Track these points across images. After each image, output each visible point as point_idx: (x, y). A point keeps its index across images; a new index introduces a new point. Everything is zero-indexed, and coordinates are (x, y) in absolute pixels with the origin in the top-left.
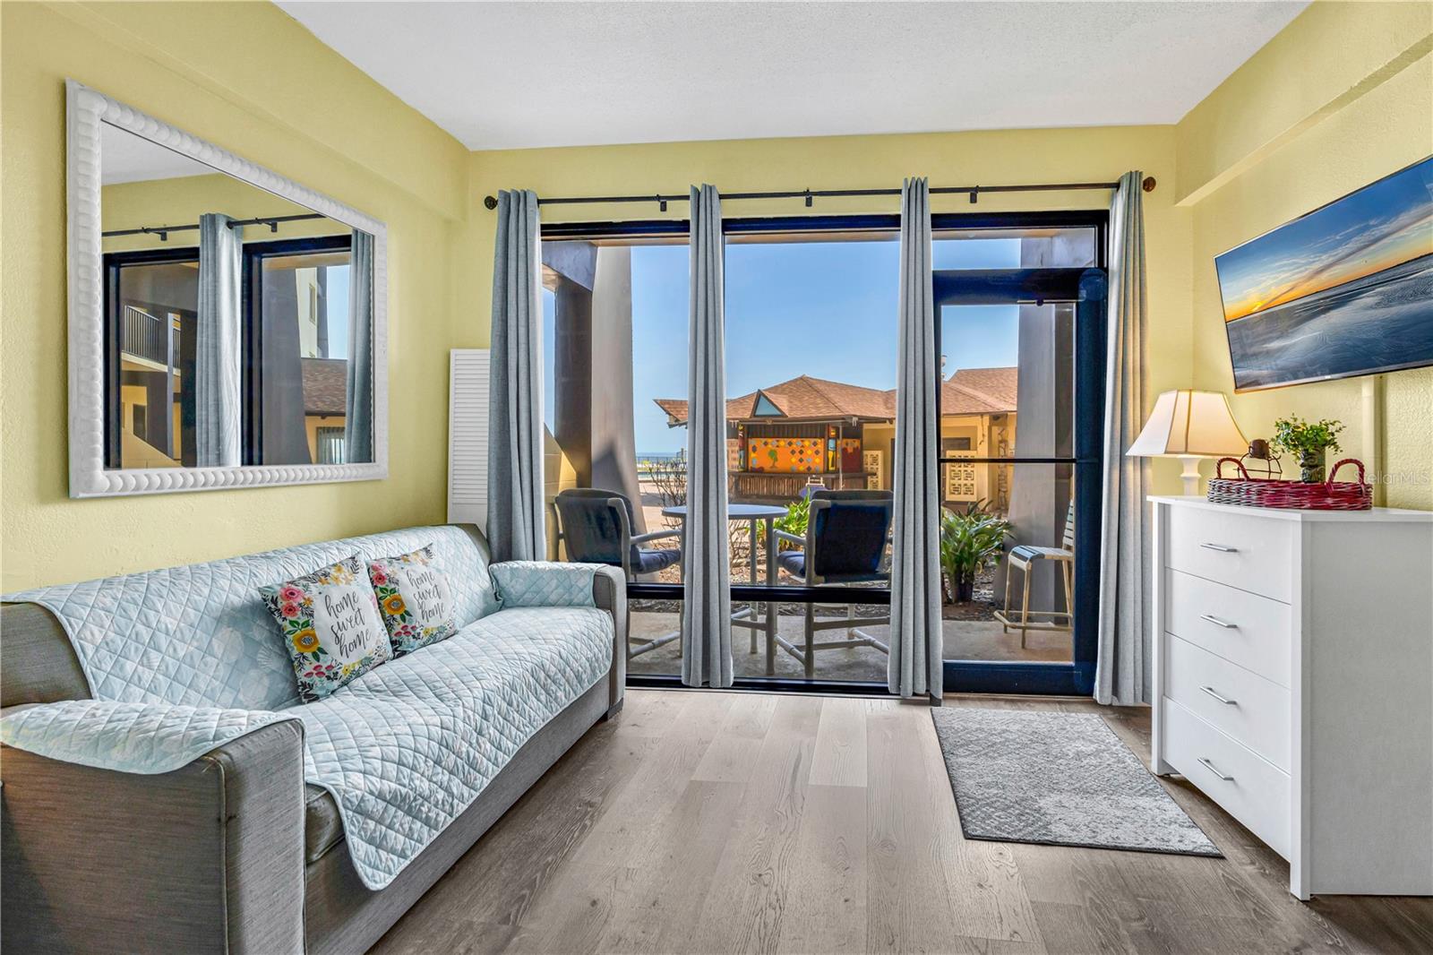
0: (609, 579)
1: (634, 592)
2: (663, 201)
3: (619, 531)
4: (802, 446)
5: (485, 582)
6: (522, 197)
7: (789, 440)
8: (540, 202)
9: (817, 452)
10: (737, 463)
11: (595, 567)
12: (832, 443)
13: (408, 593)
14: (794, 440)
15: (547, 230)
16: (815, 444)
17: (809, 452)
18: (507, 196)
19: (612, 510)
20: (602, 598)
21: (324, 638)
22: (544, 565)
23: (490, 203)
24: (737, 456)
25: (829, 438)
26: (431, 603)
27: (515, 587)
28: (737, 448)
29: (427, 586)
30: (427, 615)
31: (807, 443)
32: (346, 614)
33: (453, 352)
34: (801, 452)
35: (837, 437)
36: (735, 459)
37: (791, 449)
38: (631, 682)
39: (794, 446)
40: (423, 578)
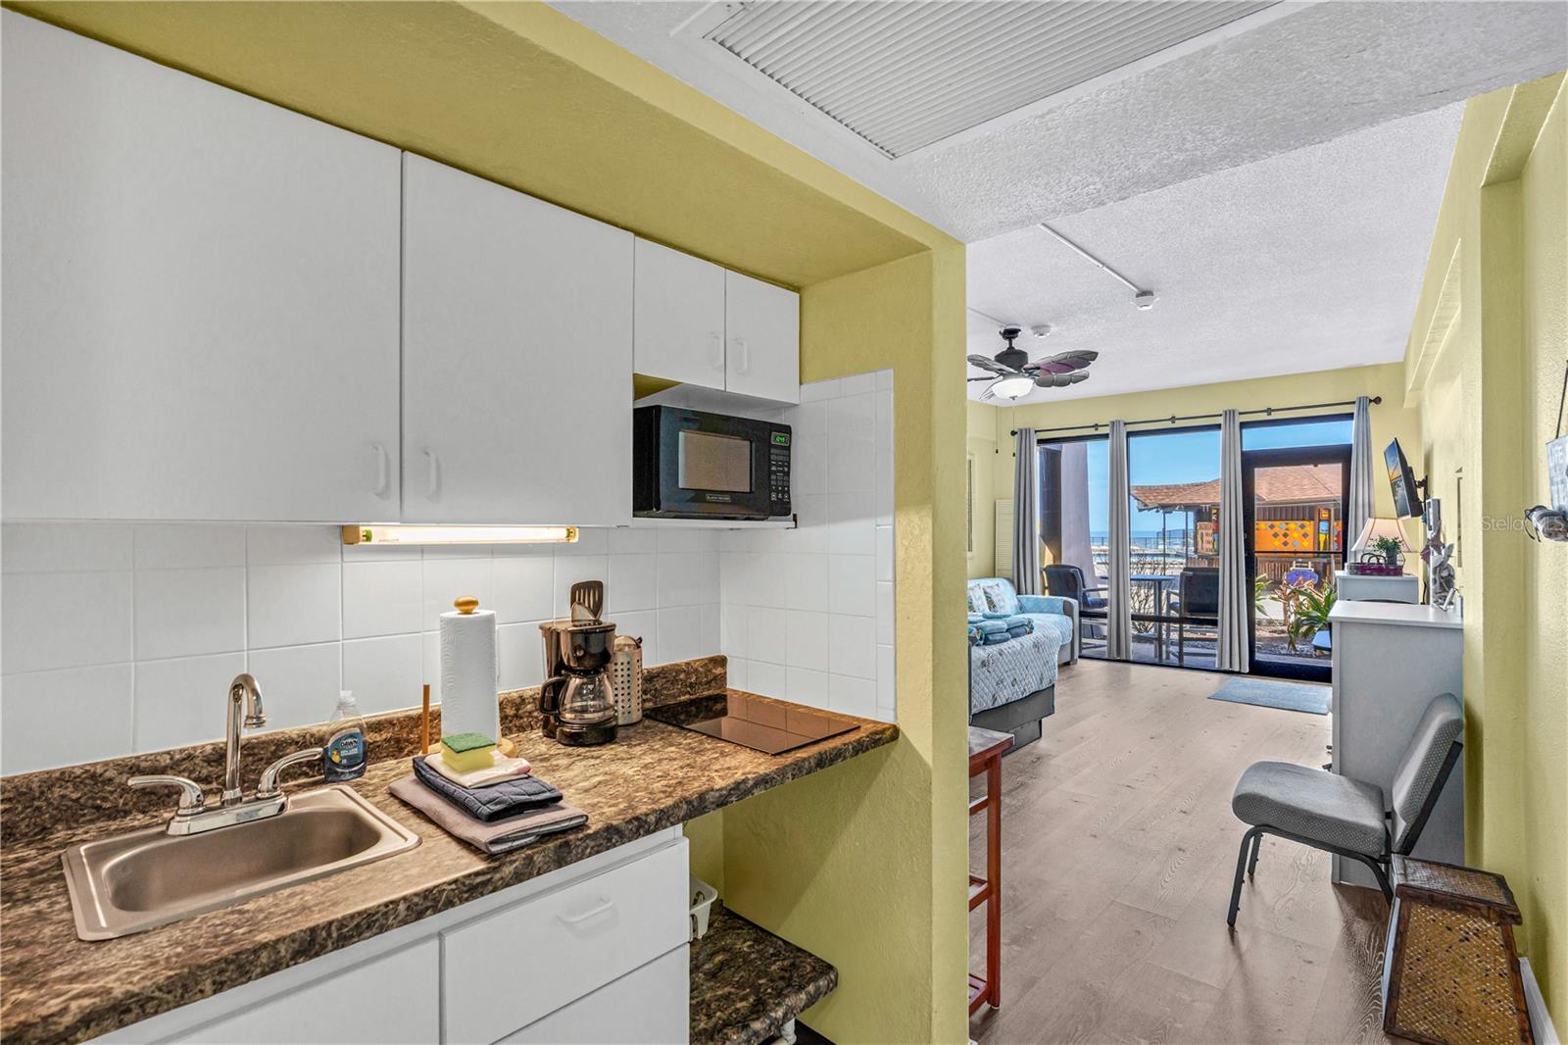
0: (1070, 603)
1: (1082, 614)
2: (1096, 426)
3: (1076, 586)
4: (1287, 529)
5: (1016, 603)
6: (1028, 431)
7: (1270, 523)
8: (1036, 432)
9: (1305, 535)
10: (1211, 547)
11: (1065, 598)
12: (1324, 526)
13: (994, 599)
14: (1276, 523)
15: (1040, 442)
16: (1302, 527)
17: (1296, 535)
18: (1021, 430)
19: (1073, 575)
20: (1067, 610)
21: (976, 608)
22: (1041, 596)
23: (1013, 433)
24: (1211, 539)
25: (1320, 521)
26: (1002, 604)
27: (1028, 605)
28: (1211, 531)
29: (999, 598)
30: (1001, 607)
31: (1293, 525)
32: (980, 602)
33: (997, 501)
34: (1285, 535)
35: (1329, 520)
36: (1209, 542)
37: (1273, 532)
38: (1080, 657)
39: (1277, 530)
40: (998, 594)
